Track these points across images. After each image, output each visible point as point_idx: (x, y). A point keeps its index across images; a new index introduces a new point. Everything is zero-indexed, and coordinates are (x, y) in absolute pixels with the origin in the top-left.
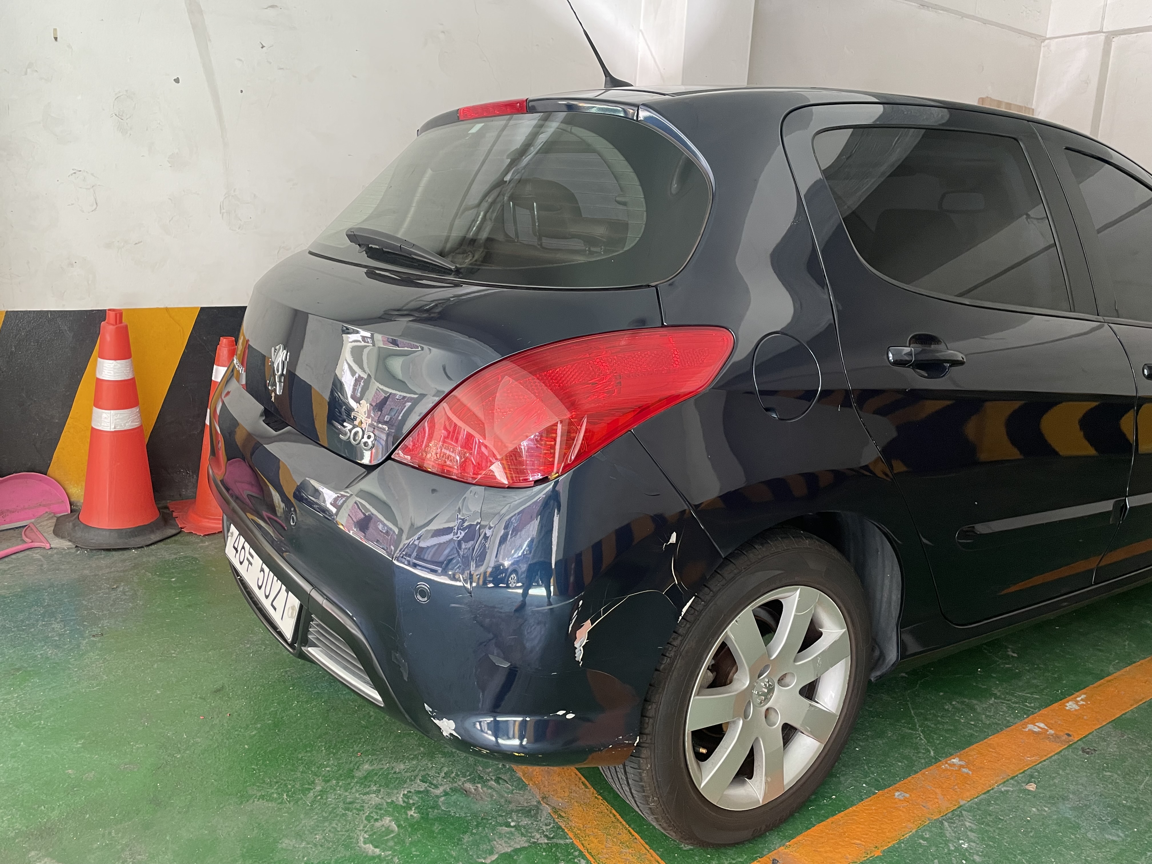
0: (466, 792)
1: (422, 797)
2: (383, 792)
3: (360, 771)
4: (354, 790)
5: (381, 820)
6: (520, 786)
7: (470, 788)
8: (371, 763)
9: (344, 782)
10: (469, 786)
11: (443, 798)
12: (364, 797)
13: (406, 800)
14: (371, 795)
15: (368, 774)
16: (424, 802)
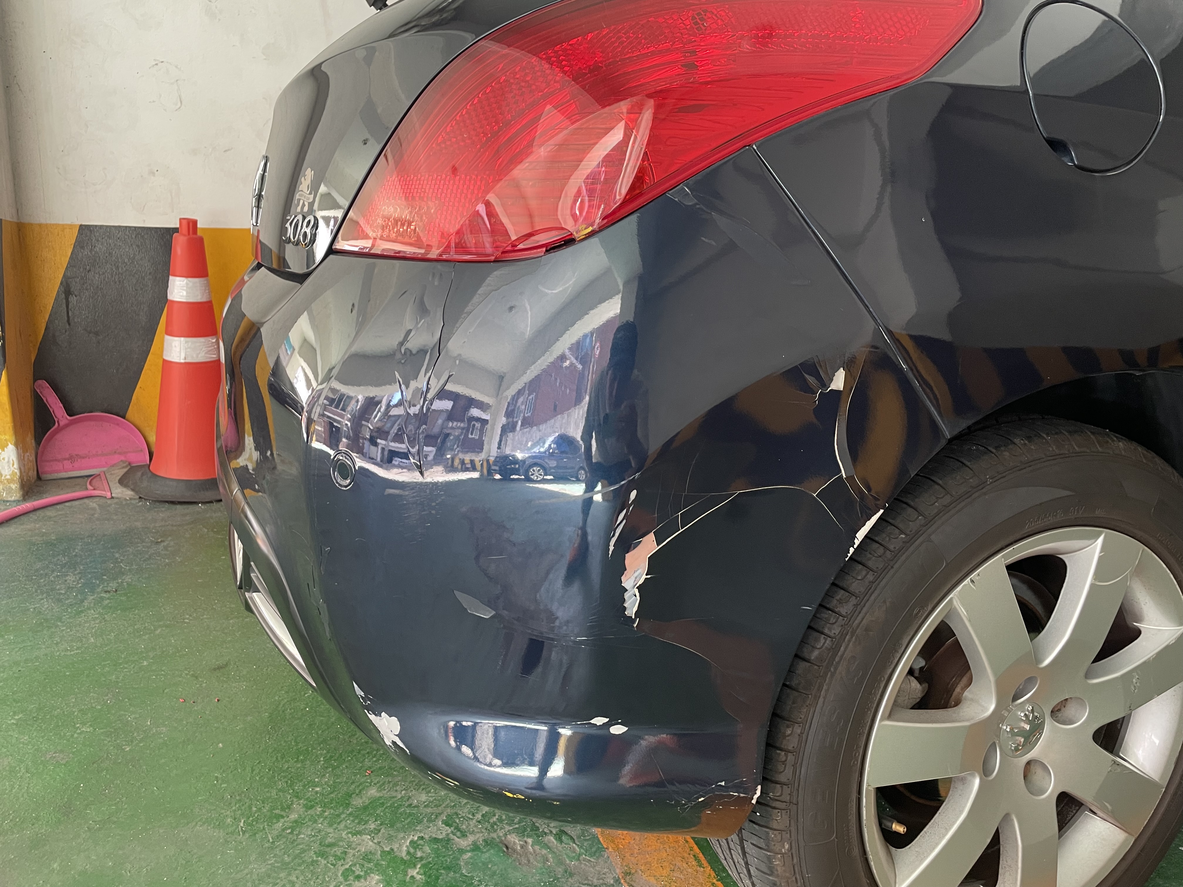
0: (507, 848)
1: (438, 849)
2: (384, 833)
3: (361, 798)
4: (342, 826)
5: (366, 879)
6: (594, 849)
7: (515, 843)
8: (381, 788)
9: (332, 811)
10: (514, 839)
11: (469, 854)
12: (355, 839)
13: (412, 850)
14: (364, 837)
15: (371, 803)
16: (438, 857)
